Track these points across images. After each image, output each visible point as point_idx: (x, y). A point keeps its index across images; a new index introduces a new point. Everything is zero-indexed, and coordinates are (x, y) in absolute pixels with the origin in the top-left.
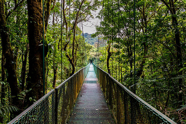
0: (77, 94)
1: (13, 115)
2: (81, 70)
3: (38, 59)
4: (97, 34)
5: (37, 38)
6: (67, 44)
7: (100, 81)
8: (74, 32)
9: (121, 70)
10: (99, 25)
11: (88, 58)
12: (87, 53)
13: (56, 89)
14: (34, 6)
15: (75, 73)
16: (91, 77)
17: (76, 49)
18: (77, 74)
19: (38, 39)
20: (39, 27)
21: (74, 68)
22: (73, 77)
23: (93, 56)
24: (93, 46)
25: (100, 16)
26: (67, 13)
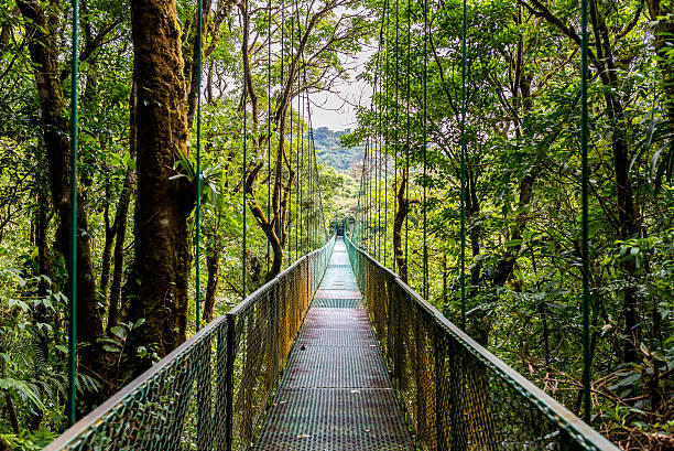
0: (289, 343)
1: (82, 403)
2: (303, 261)
3: (165, 222)
4: (361, 134)
5: (163, 154)
6: (255, 172)
7: (369, 301)
8: (282, 129)
9: (445, 264)
10: (367, 103)
11: (329, 217)
12: (324, 201)
13: (230, 317)
14: (156, 53)
15: (283, 272)
16: (339, 286)
17: (287, 189)
18: (291, 273)
19: (165, 158)
20: (170, 119)
21: (278, 255)
22: (277, 284)
23: (347, 213)
24: (345, 177)
25: (370, 72)
26: (257, 62)
